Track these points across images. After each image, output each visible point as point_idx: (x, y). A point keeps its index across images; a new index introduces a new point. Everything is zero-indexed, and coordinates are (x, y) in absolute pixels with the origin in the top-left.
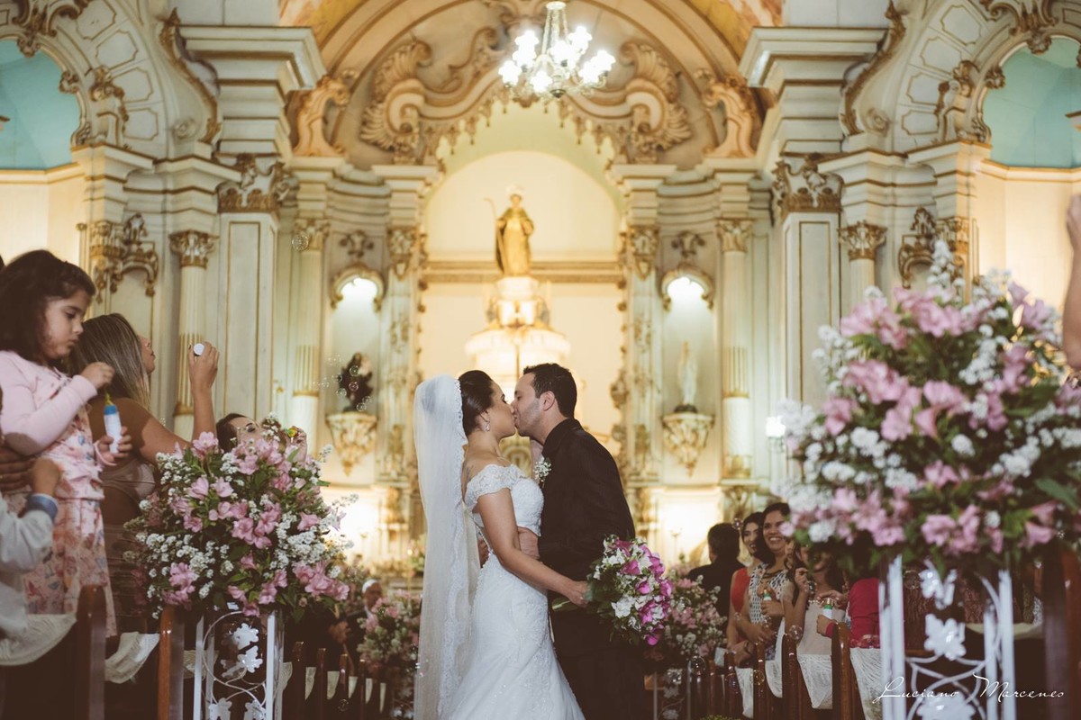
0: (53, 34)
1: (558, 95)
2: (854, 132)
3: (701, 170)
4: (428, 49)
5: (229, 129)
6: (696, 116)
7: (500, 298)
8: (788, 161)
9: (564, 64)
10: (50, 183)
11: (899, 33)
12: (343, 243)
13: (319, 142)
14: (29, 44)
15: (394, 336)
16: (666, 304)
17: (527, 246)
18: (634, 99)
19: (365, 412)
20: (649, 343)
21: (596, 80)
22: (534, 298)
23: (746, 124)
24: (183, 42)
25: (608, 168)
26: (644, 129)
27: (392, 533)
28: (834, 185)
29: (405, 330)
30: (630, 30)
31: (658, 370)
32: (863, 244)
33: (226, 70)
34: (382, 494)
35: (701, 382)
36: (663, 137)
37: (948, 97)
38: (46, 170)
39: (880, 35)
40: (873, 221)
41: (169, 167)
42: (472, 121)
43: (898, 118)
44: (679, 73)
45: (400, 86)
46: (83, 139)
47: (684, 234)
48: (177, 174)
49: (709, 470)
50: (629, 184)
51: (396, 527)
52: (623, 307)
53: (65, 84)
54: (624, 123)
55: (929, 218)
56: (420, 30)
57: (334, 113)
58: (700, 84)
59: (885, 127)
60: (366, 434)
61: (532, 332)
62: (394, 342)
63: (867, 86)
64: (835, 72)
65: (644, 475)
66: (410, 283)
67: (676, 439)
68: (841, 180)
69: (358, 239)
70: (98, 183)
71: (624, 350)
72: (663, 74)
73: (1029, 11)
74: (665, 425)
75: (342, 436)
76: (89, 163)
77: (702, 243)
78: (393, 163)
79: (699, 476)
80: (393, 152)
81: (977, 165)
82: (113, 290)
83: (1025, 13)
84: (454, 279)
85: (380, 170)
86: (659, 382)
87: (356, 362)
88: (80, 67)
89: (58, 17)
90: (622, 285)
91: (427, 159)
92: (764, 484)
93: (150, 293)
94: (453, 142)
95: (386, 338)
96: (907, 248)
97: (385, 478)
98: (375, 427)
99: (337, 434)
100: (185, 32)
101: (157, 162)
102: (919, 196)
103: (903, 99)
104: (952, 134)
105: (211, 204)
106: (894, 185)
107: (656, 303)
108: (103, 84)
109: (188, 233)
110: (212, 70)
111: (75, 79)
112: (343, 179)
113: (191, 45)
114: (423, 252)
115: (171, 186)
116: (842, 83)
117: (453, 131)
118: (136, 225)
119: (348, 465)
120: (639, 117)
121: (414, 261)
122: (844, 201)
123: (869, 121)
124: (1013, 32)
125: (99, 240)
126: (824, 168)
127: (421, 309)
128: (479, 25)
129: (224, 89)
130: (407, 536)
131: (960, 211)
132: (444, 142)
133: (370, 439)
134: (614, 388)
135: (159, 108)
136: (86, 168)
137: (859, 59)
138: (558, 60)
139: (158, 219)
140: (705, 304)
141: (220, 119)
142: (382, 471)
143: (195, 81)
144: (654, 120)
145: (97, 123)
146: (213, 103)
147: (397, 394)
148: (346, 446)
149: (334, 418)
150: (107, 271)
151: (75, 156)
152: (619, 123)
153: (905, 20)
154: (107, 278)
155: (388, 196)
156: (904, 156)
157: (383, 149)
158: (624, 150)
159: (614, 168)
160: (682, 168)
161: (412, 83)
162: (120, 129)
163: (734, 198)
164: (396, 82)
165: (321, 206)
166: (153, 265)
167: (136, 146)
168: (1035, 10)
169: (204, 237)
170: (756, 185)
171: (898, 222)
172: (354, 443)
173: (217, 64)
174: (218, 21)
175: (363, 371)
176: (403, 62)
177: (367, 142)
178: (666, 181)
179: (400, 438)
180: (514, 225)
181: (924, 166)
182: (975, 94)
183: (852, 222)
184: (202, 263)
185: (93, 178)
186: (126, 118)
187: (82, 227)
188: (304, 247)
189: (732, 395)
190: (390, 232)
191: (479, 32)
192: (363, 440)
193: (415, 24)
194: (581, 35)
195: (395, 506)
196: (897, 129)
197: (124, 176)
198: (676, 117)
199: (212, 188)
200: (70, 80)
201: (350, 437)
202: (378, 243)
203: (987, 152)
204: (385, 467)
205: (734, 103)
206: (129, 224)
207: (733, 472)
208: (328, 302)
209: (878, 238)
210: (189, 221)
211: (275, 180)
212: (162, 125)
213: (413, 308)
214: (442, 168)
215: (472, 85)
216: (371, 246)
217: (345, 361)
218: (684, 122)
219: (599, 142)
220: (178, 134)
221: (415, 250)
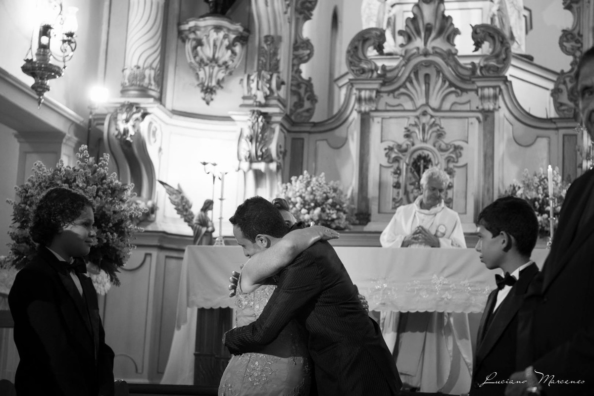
34: (244, 122)
51: (261, 166)
60: (228, 48)
75: (195, 48)
97: (251, 102)
98: (243, 39)
99: (189, 46)
119: (208, 91)
133: (234, 53)
142: (246, 94)
148: (201, 63)
172: (214, 60)
179: (275, 54)
192: (225, 55)
195: (259, 138)
201: (207, 52)
204: (250, 90)
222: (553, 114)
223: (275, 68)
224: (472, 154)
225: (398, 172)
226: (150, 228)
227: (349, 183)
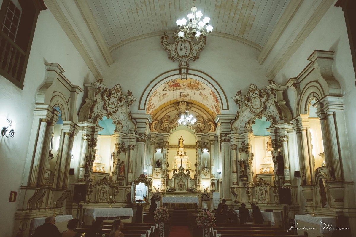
0: (112, 115)
1: (187, 125)
2: (232, 130)
3: (207, 134)
4: (169, 116)
5: (138, 129)
6: (207, 126)
7: (179, 151)
8: (222, 134)
9: (188, 121)
10: (111, 137)
11: (239, 116)
12: (157, 143)
13: (154, 129)
14: (108, 117)
15: (164, 157)
16: (203, 152)
17: (183, 144)
18: (198, 124)
19: (160, 168)
20: (200, 158)
21: (193, 123)
22: (184, 151)
23: (214, 127)
24: (131, 116)
25: (194, 133)
26: (199, 128)
27: (163, 185)
28: (229, 138)
29: (165, 156)
30: (197, 114)
31: (201, 162)
32: (234, 147)
33: (138, 120)
34: (162, 179)
35: (207, 164)
36: (202, 129)
37: (246, 125)
38: (110, 135)
39: (236, 116)
40: (235, 144)
41: (128, 135)
42: (175, 126)
43: (239, 128)
44: (204, 120)
45: (165, 122)
46: (116, 131)
47: (205, 142)
48: (130, 136)
49: (209, 177)
50: (197, 135)
51: (164, 184)
52: (196, 153)
53: (114, 123)
54: (197, 127)
55: (244, 144)
56: (168, 114)
57: (156, 126)
58: (207, 122)
59: (237, 130)
61: (184, 156)
62: (164, 158)
63: (234, 123)
64: (229, 121)
65: (199, 177)
66: (166, 149)
67: (204, 172)
68: (230, 138)
69: (159, 143)
70: (118, 137)
71: (196, 159)
72: (202, 120)
73: (259, 113)
74: (202, 170)
76: (117, 134)
77: (208, 144)
78: (164, 132)
79: (207, 177)
80: (164, 131)
81: (251, 135)
82: (120, 154)
83: (258, 113)
84: (173, 148)
85: (162, 133)
86: (201, 164)
87: (158, 160)
88: (116, 120)
89: (113, 113)
90: (196, 150)
91: (169, 132)
92: (217, 179)
93: (125, 154)
94: (173, 129)
95: (163, 157)
96: (241, 148)
98: (161, 170)
99: (156, 171)
100: (132, 115)
101: (127, 134)
102: (242, 140)
103: (239, 125)
104: (247, 131)
105: (135, 140)
106: (238, 138)
107: (201, 152)
108: (119, 123)
109: (131, 145)
110: (136, 121)
111: (115, 122)
112: (157, 134)
113: (133, 117)
114: (168, 145)
115: (129, 138)
116: (230, 123)
117: (173, 128)
118: (123, 144)
119: (157, 175)
120: (199, 126)
121: (167, 146)
122: (231, 141)
123: (234, 129)
124: (256, 116)
125: (118, 146)
126: (228, 136)
127: (168, 153)
128: (176, 113)
129: (137, 123)
130: (165, 186)
131: (249, 143)
132: (171, 129)
134: (195, 164)
135: (128, 126)
136: (116, 135)
137: (232, 119)
138: (188, 120)
139: (127, 143)
140: (208, 153)
141: (137, 128)
143: (133, 122)
144: (201, 127)
145: (118, 128)
146: (135, 125)
147: (164, 165)
148: (157, 173)
149: (155, 168)
150: (118, 151)
151: (114, 133)
152: (196, 127)
153: (239, 114)
154: (119, 152)
155: (164, 137)
156: (240, 134)
157: (163, 130)
158: (196, 131)
159: (195, 133)
160: (205, 133)
161: (167, 121)
162: (121, 129)
163: (212, 138)
164: (165, 121)
165: (154, 138)
166: (126, 150)
167: (124, 132)
168: (260, 113)
169: (133, 146)
170: (215, 136)
171: (239, 144)
173: (137, 120)
174: (137, 113)
175: (159, 162)
176: (166, 118)
177: (161, 129)
178: (202, 135)
179: (165, 171)
180: (181, 141)
181: (243, 136)
182: (250, 125)
183: (232, 144)
184: (133, 150)
185: (117, 137)
186: (122, 128)
187: (115, 144)
188: (152, 144)
189: (212, 166)
190: (164, 142)
191: (176, 114)
192: (159, 172)
193: (168, 113)
194: (191, 116)
195: (164, 181)
196: (239, 130)
197: (122, 136)
198: (204, 126)
199: (135, 138)
200: (114, 122)
201: (157, 171)
202: (162, 143)
203: (253, 134)
204: (162, 176)
205: (212, 124)
206: (122, 144)
207: (212, 177)
208: (155, 152)
209: (236, 146)
210: (131, 143)
211: (145, 137)
212: (128, 129)
213: (167, 153)
214: (171, 133)
215: (175, 121)
216: (161, 144)
217: (157, 160)
218: (205, 127)
219: (193, 129)
220: (130, 130)
221: (167, 145)
222: (194, 179)
223: (165, 173)
224: (186, 184)
225: (179, 185)
226: (152, 191)
227: (173, 186)
